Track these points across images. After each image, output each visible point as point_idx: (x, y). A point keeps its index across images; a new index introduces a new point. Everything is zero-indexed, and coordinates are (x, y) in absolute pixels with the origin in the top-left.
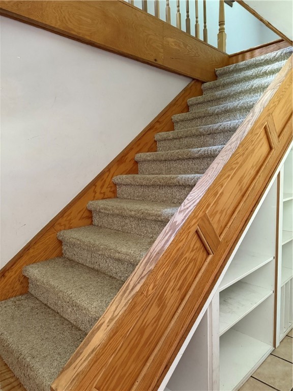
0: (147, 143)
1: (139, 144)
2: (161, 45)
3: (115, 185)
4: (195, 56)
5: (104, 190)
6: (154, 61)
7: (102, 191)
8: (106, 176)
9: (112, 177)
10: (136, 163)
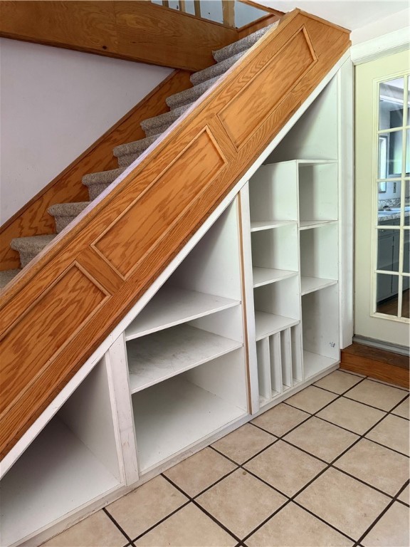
0: (101, 161)
1: (88, 162)
2: (111, 26)
3: (53, 217)
4: (174, 36)
5: (36, 223)
6: (103, 49)
7: (33, 226)
8: (37, 207)
9: (47, 206)
10: (85, 187)
